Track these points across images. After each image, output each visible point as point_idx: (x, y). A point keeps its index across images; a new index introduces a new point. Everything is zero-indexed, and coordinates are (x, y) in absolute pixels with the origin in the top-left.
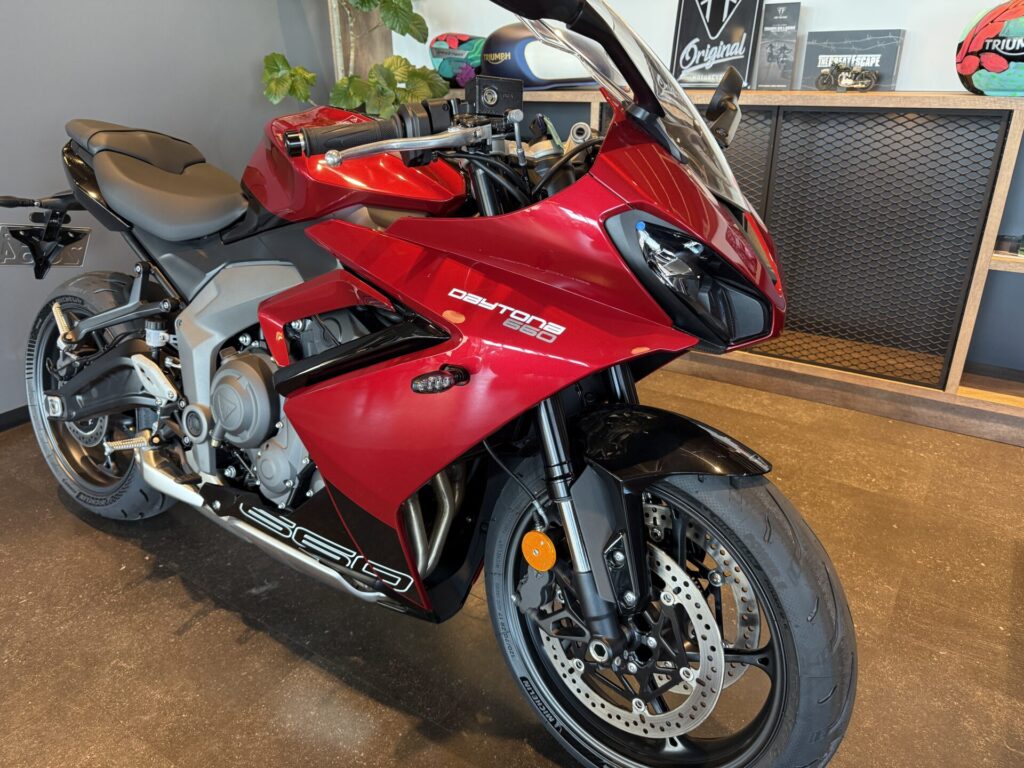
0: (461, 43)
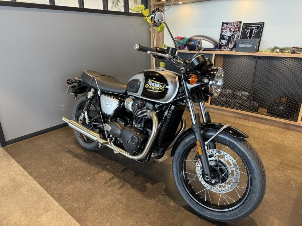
0: (181, 39)
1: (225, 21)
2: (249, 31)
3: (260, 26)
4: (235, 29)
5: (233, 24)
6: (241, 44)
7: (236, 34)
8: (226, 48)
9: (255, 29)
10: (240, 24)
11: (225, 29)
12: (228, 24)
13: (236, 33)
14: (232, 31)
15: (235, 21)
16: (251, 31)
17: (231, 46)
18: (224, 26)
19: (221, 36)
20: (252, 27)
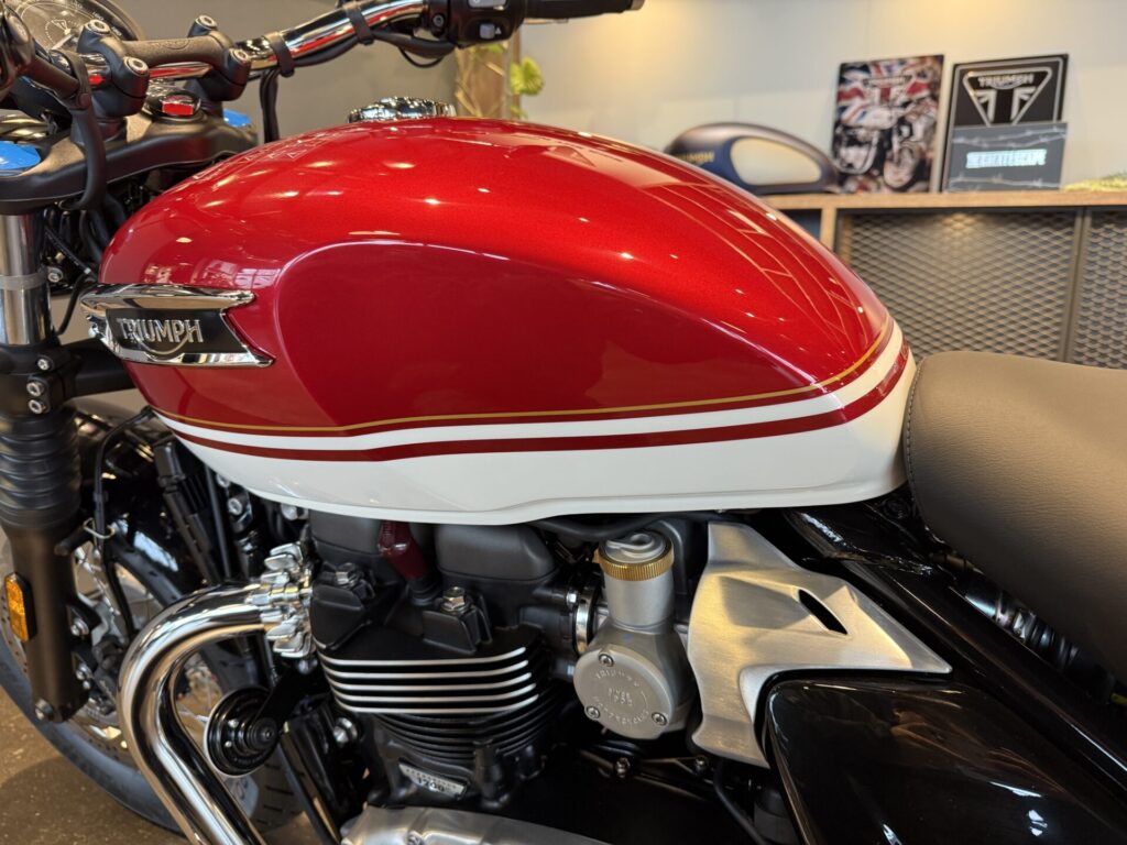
1: (851, 59)
2: (991, 96)
3: (1045, 74)
4: (915, 89)
5: (897, 70)
6: (978, 149)
7: (919, 114)
8: (872, 185)
9: (1023, 86)
10: (937, 67)
12: (873, 70)
13: (919, 109)
14: (898, 102)
15: (912, 50)
16: (1005, 98)
17: (896, 173)
18: (851, 82)
19: (839, 130)
20: (1009, 79)
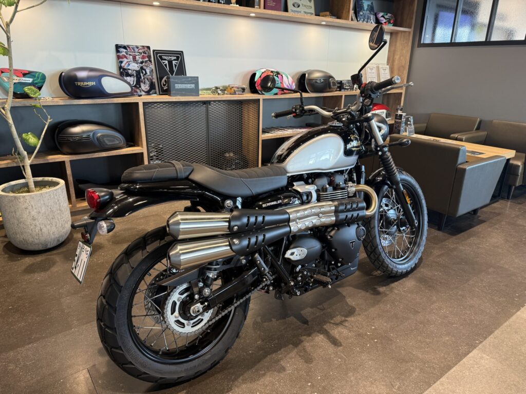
0: (25, 74)
1: (120, 43)
2: (166, 62)
3: (179, 57)
4: (143, 57)
5: (136, 50)
6: (178, 83)
7: (147, 66)
8: (138, 90)
9: (174, 60)
10: (148, 51)
11: (126, 58)
12: (128, 48)
14: (139, 62)
15: (139, 44)
17: (145, 87)
18: (122, 52)
19: (121, 70)
20: (170, 57)
